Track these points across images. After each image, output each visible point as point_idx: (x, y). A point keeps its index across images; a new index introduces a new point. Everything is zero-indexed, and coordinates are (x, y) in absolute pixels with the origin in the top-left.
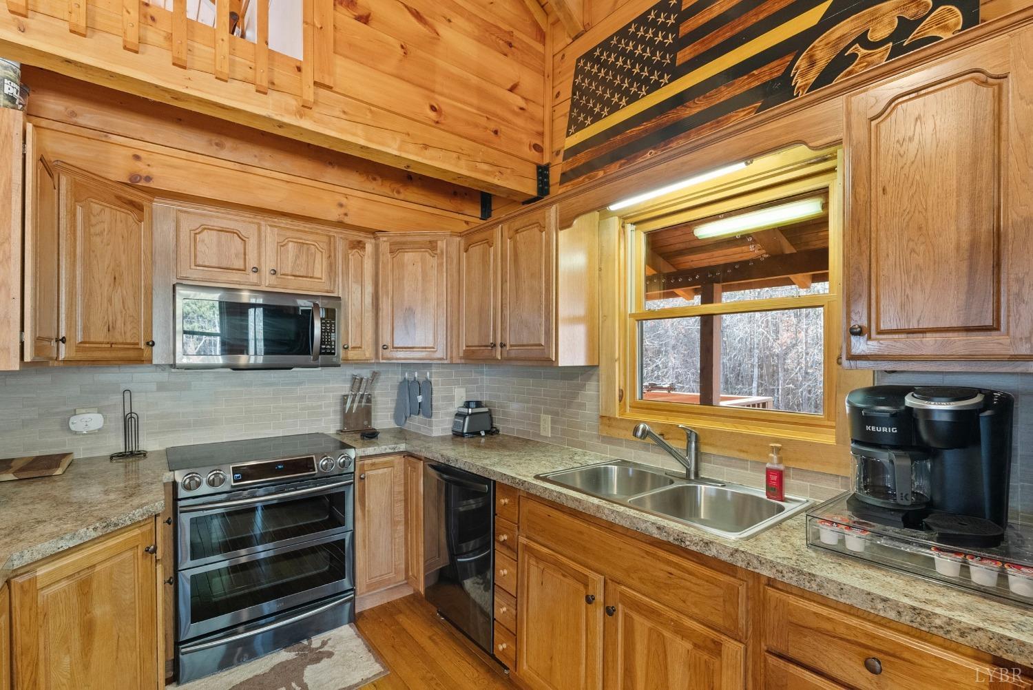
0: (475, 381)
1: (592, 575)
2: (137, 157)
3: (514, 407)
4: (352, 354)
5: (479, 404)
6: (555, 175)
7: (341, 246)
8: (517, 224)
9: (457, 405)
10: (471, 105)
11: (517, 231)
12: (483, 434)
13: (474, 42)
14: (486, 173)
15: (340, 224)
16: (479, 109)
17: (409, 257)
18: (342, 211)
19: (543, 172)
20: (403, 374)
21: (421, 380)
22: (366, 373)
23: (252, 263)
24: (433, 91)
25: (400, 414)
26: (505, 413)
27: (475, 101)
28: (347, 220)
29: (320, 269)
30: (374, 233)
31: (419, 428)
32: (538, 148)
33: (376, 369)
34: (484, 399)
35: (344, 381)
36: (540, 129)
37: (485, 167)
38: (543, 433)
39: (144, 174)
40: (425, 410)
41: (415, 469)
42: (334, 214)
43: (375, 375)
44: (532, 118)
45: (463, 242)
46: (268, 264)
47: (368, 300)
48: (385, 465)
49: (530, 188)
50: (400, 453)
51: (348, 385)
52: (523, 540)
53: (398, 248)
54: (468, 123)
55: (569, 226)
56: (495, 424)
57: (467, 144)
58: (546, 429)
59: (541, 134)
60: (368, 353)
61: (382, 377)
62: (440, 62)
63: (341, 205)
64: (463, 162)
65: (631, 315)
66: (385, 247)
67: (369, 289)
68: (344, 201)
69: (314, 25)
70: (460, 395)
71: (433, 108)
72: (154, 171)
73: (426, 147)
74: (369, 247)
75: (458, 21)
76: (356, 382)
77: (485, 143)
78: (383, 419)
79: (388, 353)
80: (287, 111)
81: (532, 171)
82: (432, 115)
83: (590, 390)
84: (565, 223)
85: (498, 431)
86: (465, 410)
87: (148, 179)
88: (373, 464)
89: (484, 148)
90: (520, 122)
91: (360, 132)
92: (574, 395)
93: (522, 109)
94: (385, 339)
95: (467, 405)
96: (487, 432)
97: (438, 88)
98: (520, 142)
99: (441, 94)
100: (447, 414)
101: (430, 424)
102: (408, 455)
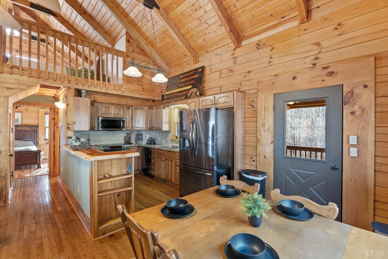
0: (151, 134)
1: (163, 157)
2: (95, 97)
3: (159, 139)
4: (127, 128)
5: (152, 138)
6: (165, 97)
7: (125, 108)
8: (157, 107)
9: (148, 138)
10: (149, 87)
11: (157, 108)
12: (152, 143)
13: (150, 76)
14: (152, 98)
15: (126, 105)
16: (151, 87)
17: (138, 111)
18: (126, 103)
19: (163, 96)
20: (137, 132)
21: (141, 133)
22: (129, 132)
23: (110, 113)
24: (143, 86)
25: (136, 141)
26: (157, 140)
27: (150, 86)
28: (127, 104)
29: (122, 113)
30: (132, 106)
31: (140, 143)
32: (162, 92)
33: (131, 131)
34: (153, 137)
35: (125, 134)
36: (162, 89)
37: (152, 97)
38: (163, 143)
39: (95, 100)
40: (141, 139)
41: (139, 149)
42: (125, 103)
43: (131, 132)
44: (161, 87)
45: (148, 108)
46: (113, 113)
47: (130, 118)
48: (134, 148)
49: (161, 99)
50: (136, 146)
51: (126, 134)
52: (155, 156)
53: (136, 109)
54: (149, 90)
56: (155, 142)
57: (148, 93)
58: (163, 142)
59: (163, 89)
60: (130, 128)
61: (133, 133)
62: (144, 81)
63: (126, 102)
64: (148, 96)
65: (176, 122)
66: (134, 109)
67: (131, 116)
68: (127, 101)
69: (124, 80)
70: (148, 136)
71: (142, 88)
72: (97, 99)
73: (141, 95)
74: (131, 109)
75: (147, 73)
76: (128, 134)
77: (152, 92)
78: (133, 141)
79: (134, 128)
80: (120, 93)
81: (161, 96)
82: (142, 90)
83: (170, 134)
85: (155, 143)
86: (149, 139)
87: (96, 100)
88: (132, 148)
89: (152, 93)
90: (158, 88)
91: (131, 94)
92: (167, 136)
93: (159, 86)
94: (134, 126)
95: (149, 138)
96: (153, 143)
97: (143, 85)
98: (158, 92)
99: (144, 86)
100: (146, 140)
101: (142, 142)
102: (138, 146)
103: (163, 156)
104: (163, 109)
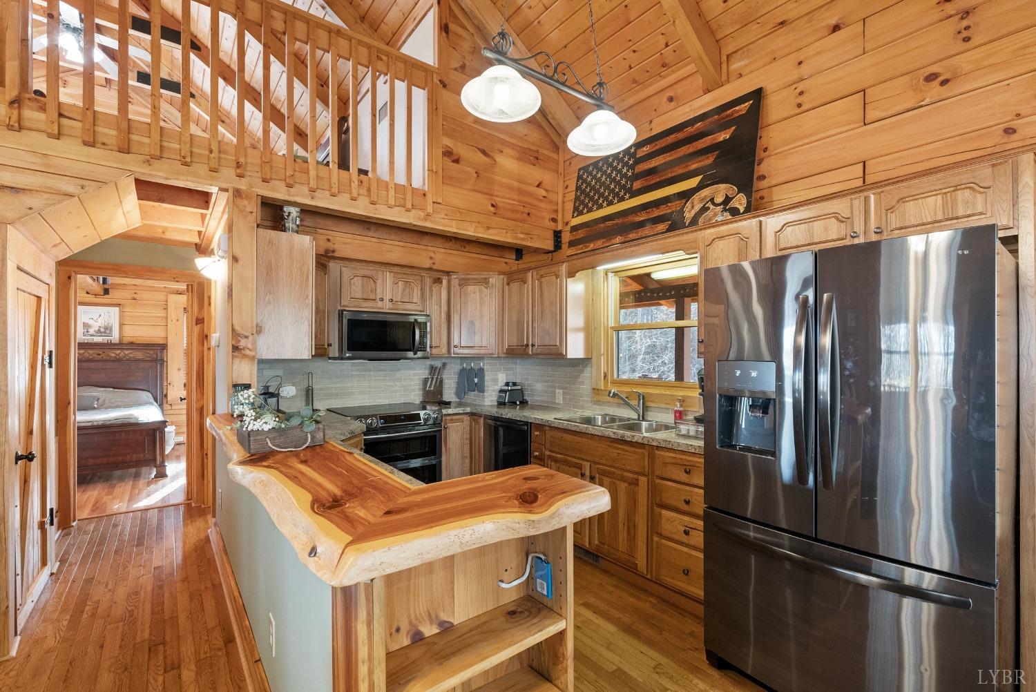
0: (511, 369)
1: (584, 463)
2: (329, 240)
3: (539, 386)
4: (435, 351)
5: (514, 384)
6: (566, 237)
7: (428, 281)
8: (542, 272)
9: (501, 384)
10: (514, 200)
11: (542, 276)
12: (518, 403)
13: (517, 162)
14: (523, 239)
15: (430, 269)
16: (518, 201)
17: (470, 288)
18: (431, 262)
19: (557, 235)
20: (462, 364)
21: (476, 368)
22: (438, 364)
23: (379, 297)
24: (492, 195)
25: (460, 392)
26: (532, 390)
27: (516, 197)
28: (435, 267)
29: (416, 297)
30: (448, 273)
31: (474, 400)
32: (554, 220)
33: (444, 361)
34: (518, 381)
35: (425, 369)
36: (555, 208)
37: (522, 236)
38: (557, 401)
39: (331, 249)
40: (480, 388)
41: (477, 422)
42: (427, 264)
43: (444, 365)
44: (551, 202)
45: (505, 279)
46: (388, 297)
47: (444, 316)
48: (458, 421)
49: (550, 245)
50: (467, 413)
51: (427, 372)
52: (547, 453)
53: (464, 283)
54: (512, 211)
55: (573, 276)
56: (526, 398)
57: (511, 223)
58: (559, 399)
59: (556, 211)
60: (444, 350)
61: (448, 367)
62: (497, 178)
63: (431, 258)
64: (509, 235)
65: (611, 328)
66: (455, 282)
67: (444, 308)
68: (433, 255)
69: (432, 171)
70: (502, 378)
71: (493, 205)
72: (336, 247)
73: (489, 228)
74: (445, 282)
75: (507, 151)
76: (433, 369)
77: (523, 221)
78: (449, 394)
79: (457, 350)
80: (419, 219)
81: (550, 235)
82: (492, 209)
83: (588, 373)
84: (571, 275)
85: (527, 402)
86: (506, 388)
87: (333, 251)
88: (452, 420)
89: (521, 224)
90: (542, 205)
91: (454, 225)
92: (578, 377)
93: (544, 197)
94: (455, 341)
95: (507, 384)
96: (521, 402)
97: (495, 193)
98: (543, 218)
99: (497, 196)
100: (494, 391)
101: (484, 398)
102: (472, 414)
103: (584, 457)
104: (569, 280)
